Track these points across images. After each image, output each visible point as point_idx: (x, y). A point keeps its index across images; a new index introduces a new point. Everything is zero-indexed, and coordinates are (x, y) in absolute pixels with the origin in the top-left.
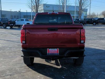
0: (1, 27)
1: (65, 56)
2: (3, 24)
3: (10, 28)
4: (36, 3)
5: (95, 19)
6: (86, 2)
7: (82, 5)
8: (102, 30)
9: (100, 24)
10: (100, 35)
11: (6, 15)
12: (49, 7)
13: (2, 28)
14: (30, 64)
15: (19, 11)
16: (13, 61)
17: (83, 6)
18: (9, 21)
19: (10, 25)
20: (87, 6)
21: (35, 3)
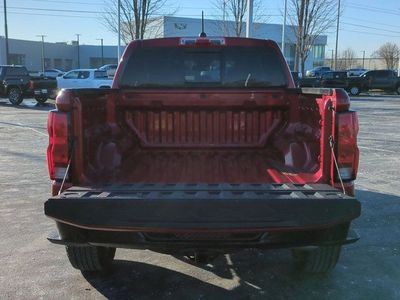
0: (4, 100)
1: (262, 241)
2: (10, 87)
3: (38, 105)
4: (135, 10)
5: (355, 73)
6: (322, 9)
7: (310, 21)
8: (387, 115)
9: (374, 92)
10: (384, 136)
11: (24, 56)
12: (185, 27)
13: (4, 104)
14: (99, 267)
15: (74, 42)
16: (23, 250)
17: (312, 23)
18: (33, 79)
19: (37, 92)
20: (326, 23)
21: (132, 12)
